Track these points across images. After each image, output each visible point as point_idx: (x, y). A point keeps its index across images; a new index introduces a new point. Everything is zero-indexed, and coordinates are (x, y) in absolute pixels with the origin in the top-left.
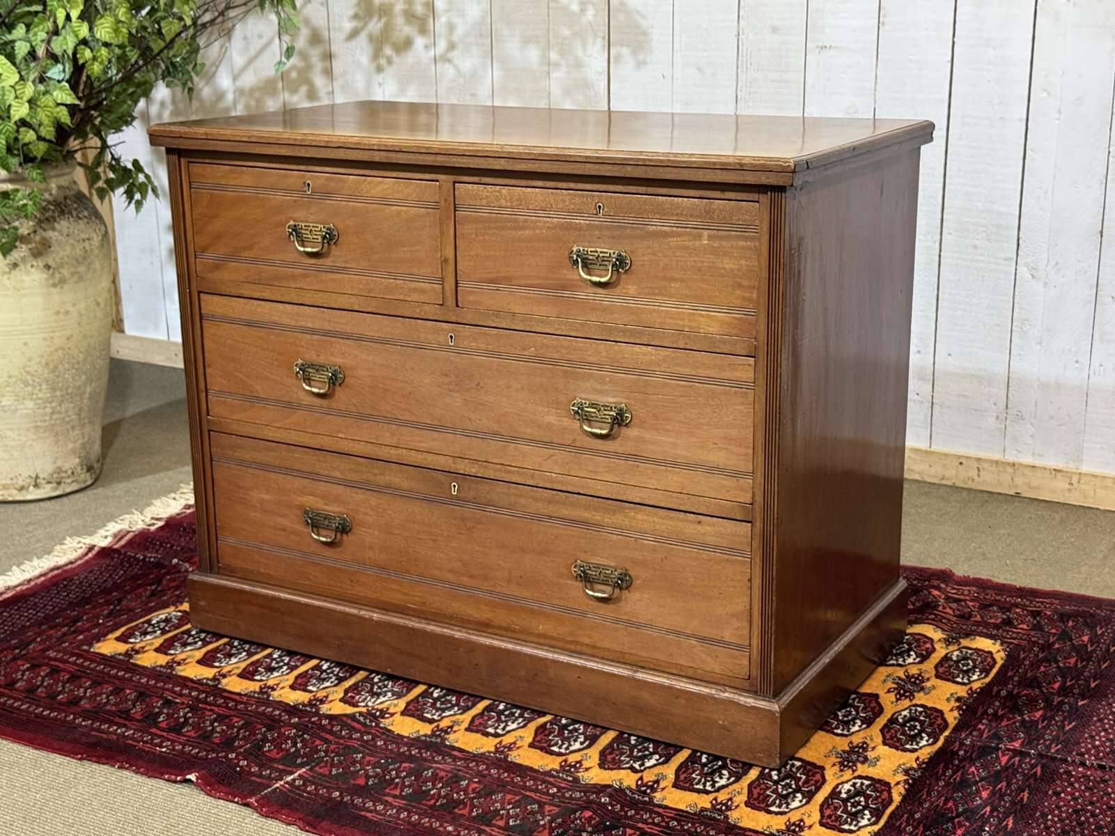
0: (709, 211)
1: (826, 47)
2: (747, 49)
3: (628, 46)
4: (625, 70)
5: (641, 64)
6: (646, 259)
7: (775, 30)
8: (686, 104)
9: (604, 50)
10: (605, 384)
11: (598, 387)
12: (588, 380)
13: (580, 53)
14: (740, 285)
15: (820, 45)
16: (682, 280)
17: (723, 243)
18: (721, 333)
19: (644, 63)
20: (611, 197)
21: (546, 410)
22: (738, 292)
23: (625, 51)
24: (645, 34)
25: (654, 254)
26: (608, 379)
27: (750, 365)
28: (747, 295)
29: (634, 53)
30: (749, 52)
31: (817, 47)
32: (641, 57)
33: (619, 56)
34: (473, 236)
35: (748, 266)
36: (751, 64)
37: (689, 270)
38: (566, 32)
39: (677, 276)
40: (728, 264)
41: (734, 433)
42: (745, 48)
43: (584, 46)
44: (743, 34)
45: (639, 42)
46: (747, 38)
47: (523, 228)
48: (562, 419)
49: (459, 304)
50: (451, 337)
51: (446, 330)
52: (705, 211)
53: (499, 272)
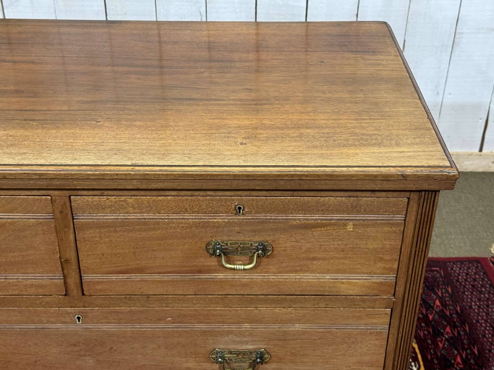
0: (356, 206)
6: (288, 245)
10: (245, 337)
11: (238, 339)
12: (227, 336)
14: (381, 259)
16: (324, 259)
17: (369, 230)
18: (361, 294)
20: (253, 200)
21: (184, 360)
22: (379, 265)
25: (297, 242)
26: (247, 334)
27: (387, 314)
28: (387, 266)
34: (97, 239)
35: (391, 245)
37: (332, 251)
39: (320, 256)
40: (373, 245)
41: (367, 358)
47: (153, 229)
48: (201, 364)
49: (85, 293)
50: (79, 318)
51: (72, 313)
52: (352, 207)
53: (128, 265)
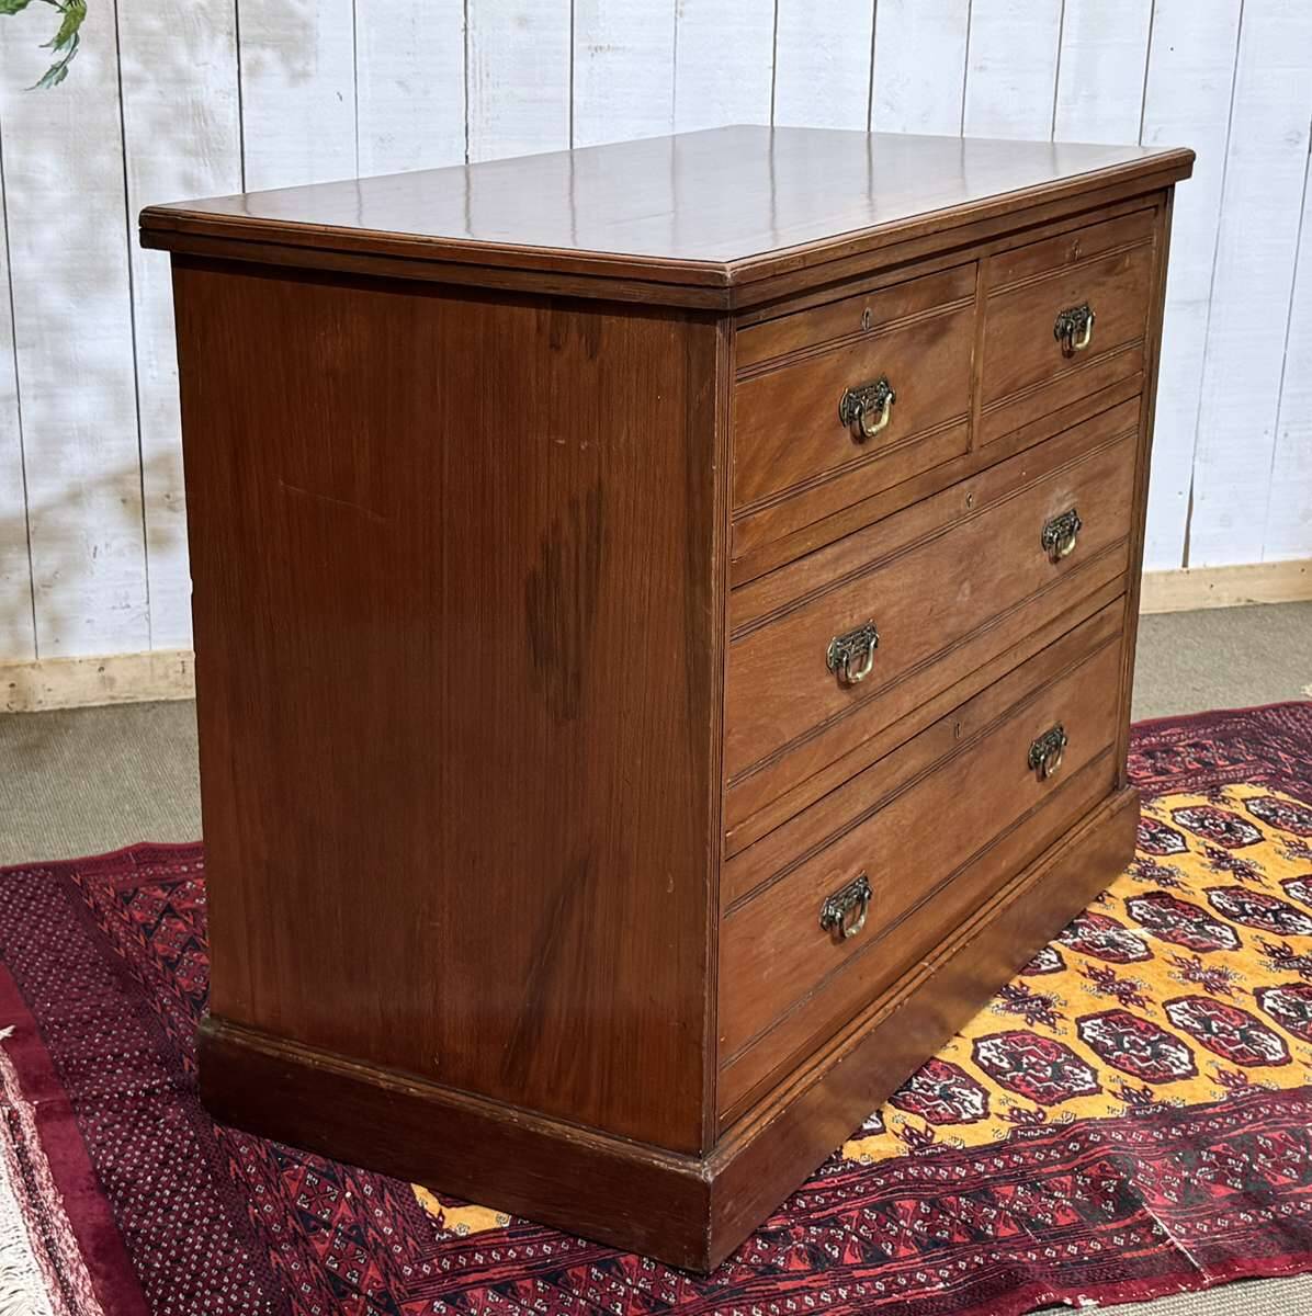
1: (601, 48)
2: (480, 52)
3: (275, 46)
4: (270, 84)
5: (298, 77)
7: (523, 22)
8: (382, 140)
9: (232, 51)
13: (183, 58)
15: (594, 45)
19: (305, 75)
23: (268, 56)
24: (305, 26)
29: (285, 59)
30: (483, 56)
31: (589, 48)
32: (298, 65)
33: (257, 66)
36: (488, 75)
38: (154, 23)
42: (477, 51)
43: (192, 46)
44: (474, 28)
45: (294, 41)
46: (481, 34)
